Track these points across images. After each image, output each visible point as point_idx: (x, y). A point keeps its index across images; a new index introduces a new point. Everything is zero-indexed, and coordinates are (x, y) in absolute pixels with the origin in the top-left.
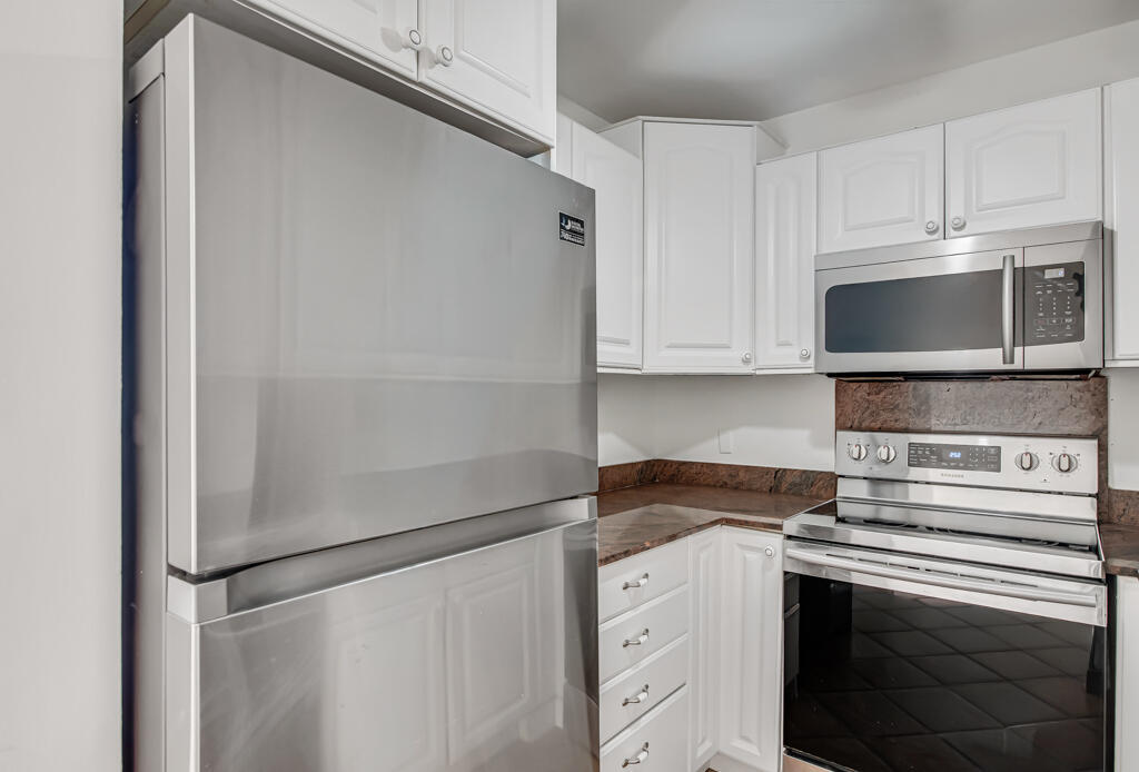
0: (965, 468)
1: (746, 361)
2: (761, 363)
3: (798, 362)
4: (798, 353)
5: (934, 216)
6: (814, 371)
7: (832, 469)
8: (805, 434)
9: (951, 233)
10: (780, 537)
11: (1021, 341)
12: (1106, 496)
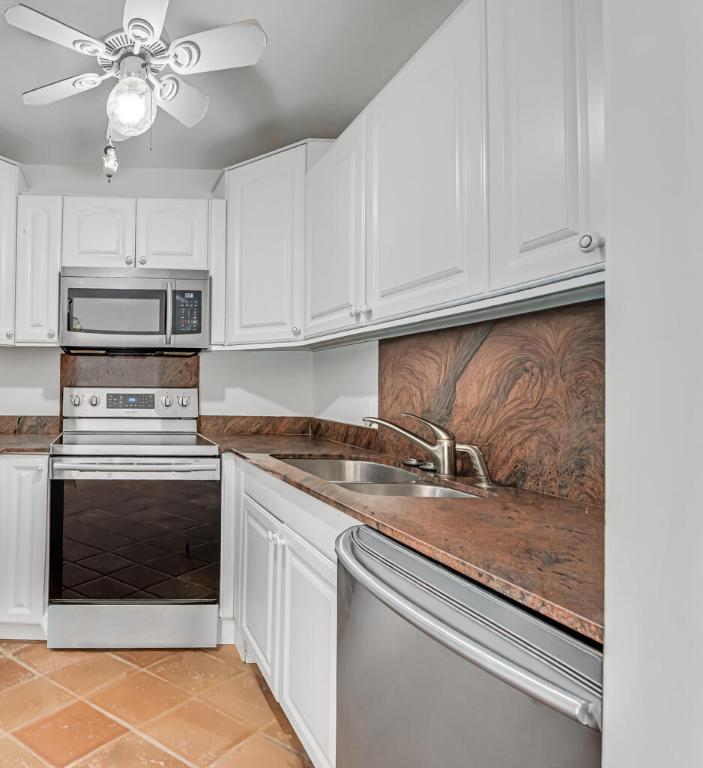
0: (138, 407)
1: (9, 336)
2: (19, 337)
3: (46, 338)
4: (46, 332)
5: (130, 253)
6: (58, 345)
7: (58, 414)
8: (39, 391)
9: (139, 265)
10: (47, 457)
11: (174, 332)
12: (199, 419)
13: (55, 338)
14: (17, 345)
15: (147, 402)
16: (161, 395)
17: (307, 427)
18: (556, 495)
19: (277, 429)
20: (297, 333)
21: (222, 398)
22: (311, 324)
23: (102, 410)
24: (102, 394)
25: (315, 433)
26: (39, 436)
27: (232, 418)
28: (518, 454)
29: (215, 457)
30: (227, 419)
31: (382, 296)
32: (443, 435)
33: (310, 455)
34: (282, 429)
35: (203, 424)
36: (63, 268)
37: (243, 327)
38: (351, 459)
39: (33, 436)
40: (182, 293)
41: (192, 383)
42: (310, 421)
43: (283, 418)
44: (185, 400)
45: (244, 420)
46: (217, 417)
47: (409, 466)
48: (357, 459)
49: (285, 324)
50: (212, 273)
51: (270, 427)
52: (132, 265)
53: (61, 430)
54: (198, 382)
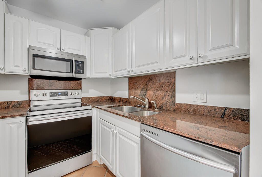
0: (62, 96)
2: (7, 70)
4: (22, 69)
5: (59, 46)
6: (28, 74)
7: (28, 100)
8: (18, 92)
9: (62, 51)
10: (25, 117)
11: (75, 73)
12: (82, 98)
13: (27, 72)
14: (6, 73)
15: (65, 94)
16: (70, 92)
17: (109, 99)
18: (169, 110)
19: (102, 99)
20: (110, 75)
21: (88, 92)
22: (114, 73)
23: (48, 97)
24: (48, 92)
25: (111, 100)
26: (18, 109)
27: (91, 97)
28: (161, 102)
29: (90, 109)
30: (90, 98)
31: (136, 67)
32: (147, 99)
33: (116, 106)
34: (104, 99)
35: (83, 100)
36: (30, 46)
37: (95, 73)
38: (124, 106)
39: (15, 109)
40: (78, 61)
41: (79, 88)
42: (110, 97)
43: (104, 97)
44: (78, 93)
45: (94, 98)
46: (87, 97)
47: (138, 107)
48: (125, 106)
49: (107, 73)
50: (87, 57)
51: (101, 99)
52: (59, 50)
53: (29, 106)
54: (81, 88)
